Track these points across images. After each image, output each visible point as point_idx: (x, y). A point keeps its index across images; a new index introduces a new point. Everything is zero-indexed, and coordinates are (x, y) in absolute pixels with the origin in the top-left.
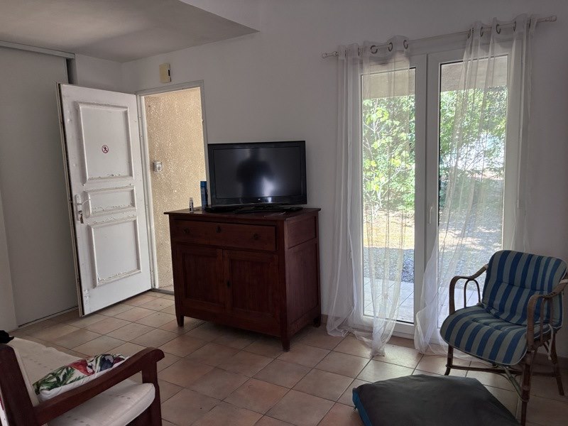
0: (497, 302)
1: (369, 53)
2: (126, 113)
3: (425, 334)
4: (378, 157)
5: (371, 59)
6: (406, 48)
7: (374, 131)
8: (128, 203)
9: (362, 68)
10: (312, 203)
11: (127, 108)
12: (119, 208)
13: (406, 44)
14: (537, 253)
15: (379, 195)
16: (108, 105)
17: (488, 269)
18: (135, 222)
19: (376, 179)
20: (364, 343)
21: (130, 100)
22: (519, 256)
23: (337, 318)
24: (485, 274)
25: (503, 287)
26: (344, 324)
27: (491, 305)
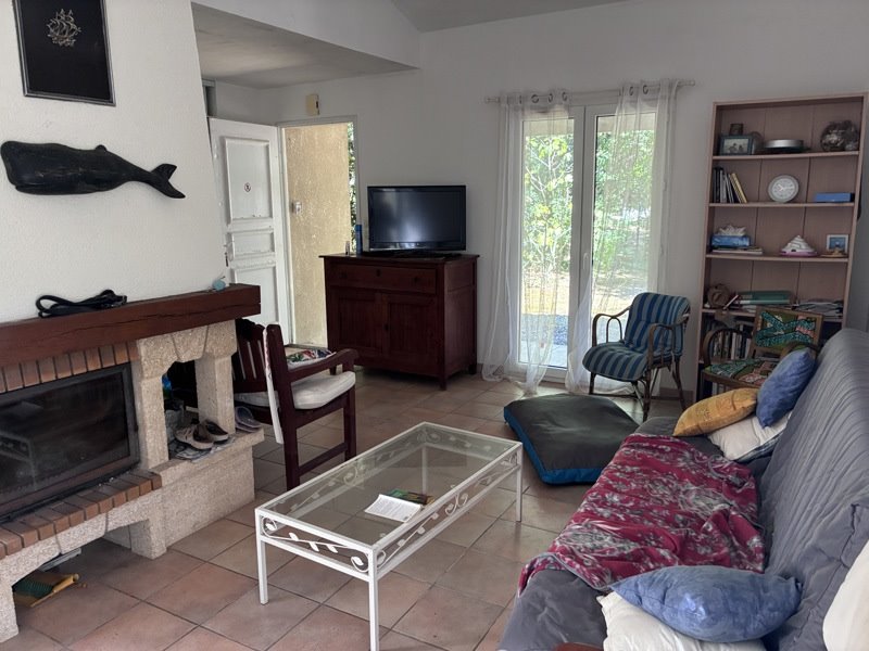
0: (635, 338)
1: (530, 103)
2: (267, 147)
3: (575, 374)
4: (553, 202)
5: (532, 108)
6: (565, 99)
7: (549, 166)
8: (267, 247)
9: (523, 114)
10: (471, 250)
11: (267, 141)
12: (260, 252)
13: (565, 96)
14: (669, 294)
15: (553, 252)
16: (250, 139)
17: (631, 309)
18: (274, 268)
19: (550, 231)
20: (519, 386)
21: (271, 133)
22: (656, 296)
23: (492, 366)
24: (627, 313)
25: (642, 324)
26: (499, 372)
27: (630, 341)
